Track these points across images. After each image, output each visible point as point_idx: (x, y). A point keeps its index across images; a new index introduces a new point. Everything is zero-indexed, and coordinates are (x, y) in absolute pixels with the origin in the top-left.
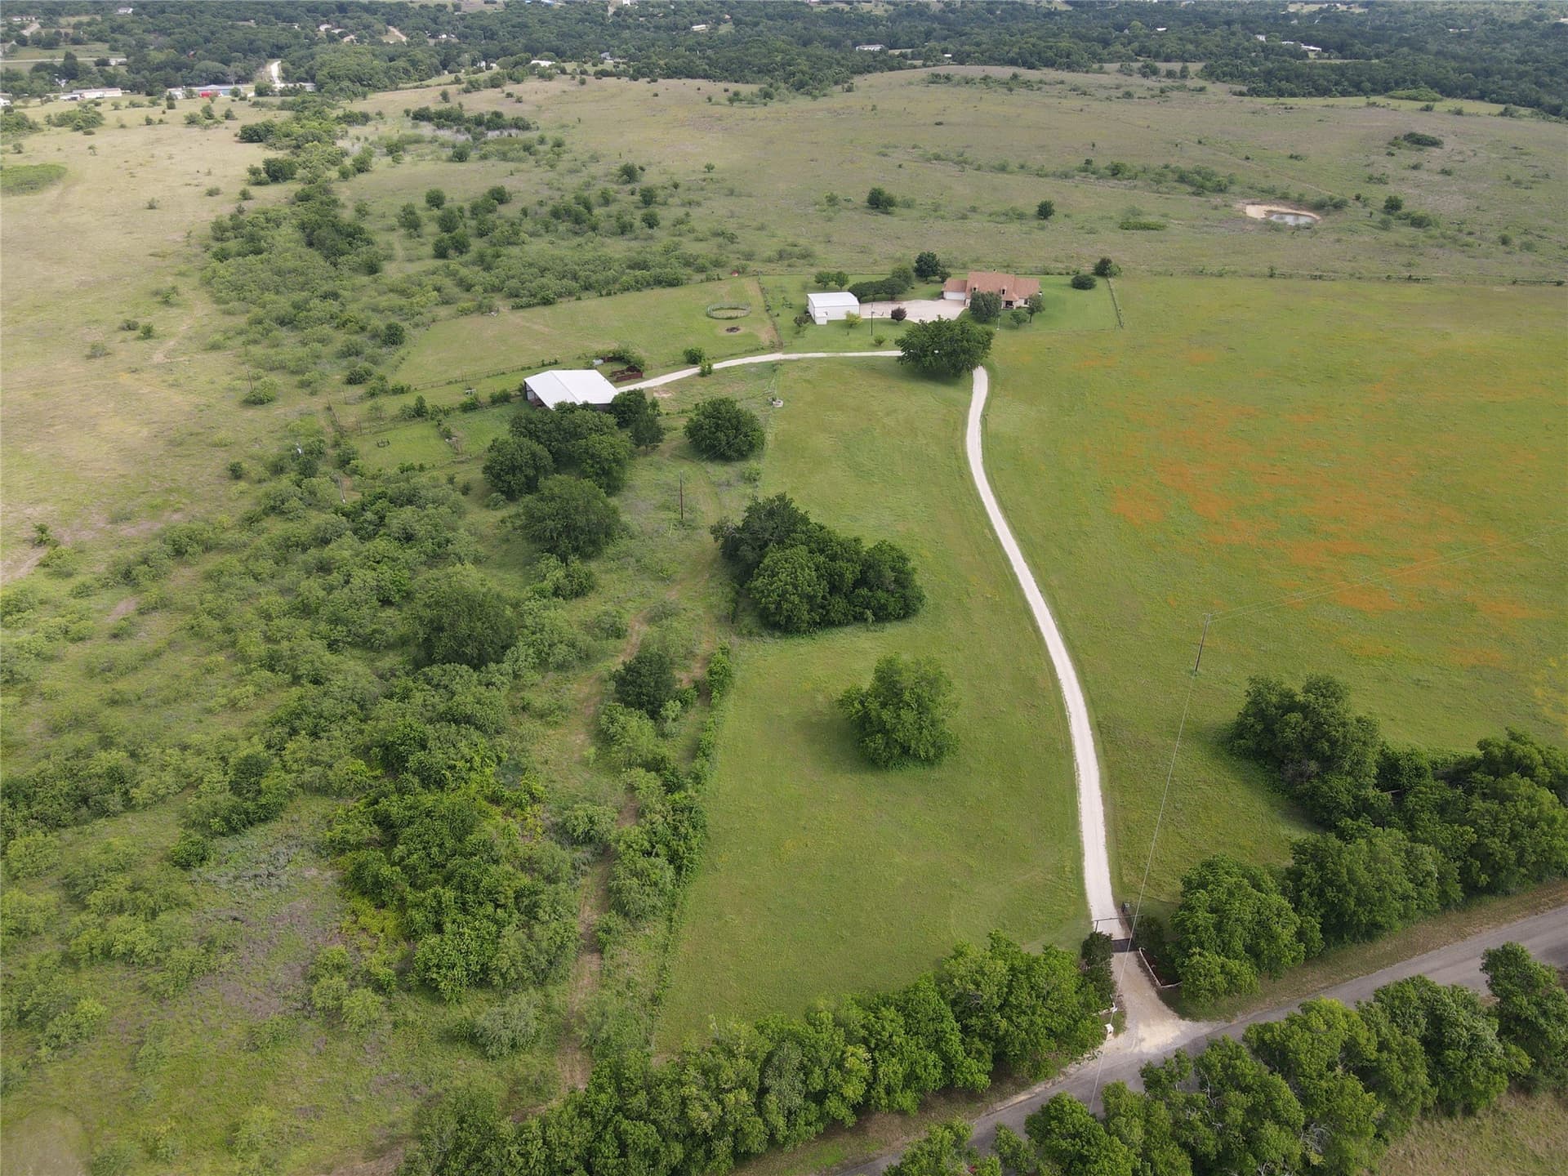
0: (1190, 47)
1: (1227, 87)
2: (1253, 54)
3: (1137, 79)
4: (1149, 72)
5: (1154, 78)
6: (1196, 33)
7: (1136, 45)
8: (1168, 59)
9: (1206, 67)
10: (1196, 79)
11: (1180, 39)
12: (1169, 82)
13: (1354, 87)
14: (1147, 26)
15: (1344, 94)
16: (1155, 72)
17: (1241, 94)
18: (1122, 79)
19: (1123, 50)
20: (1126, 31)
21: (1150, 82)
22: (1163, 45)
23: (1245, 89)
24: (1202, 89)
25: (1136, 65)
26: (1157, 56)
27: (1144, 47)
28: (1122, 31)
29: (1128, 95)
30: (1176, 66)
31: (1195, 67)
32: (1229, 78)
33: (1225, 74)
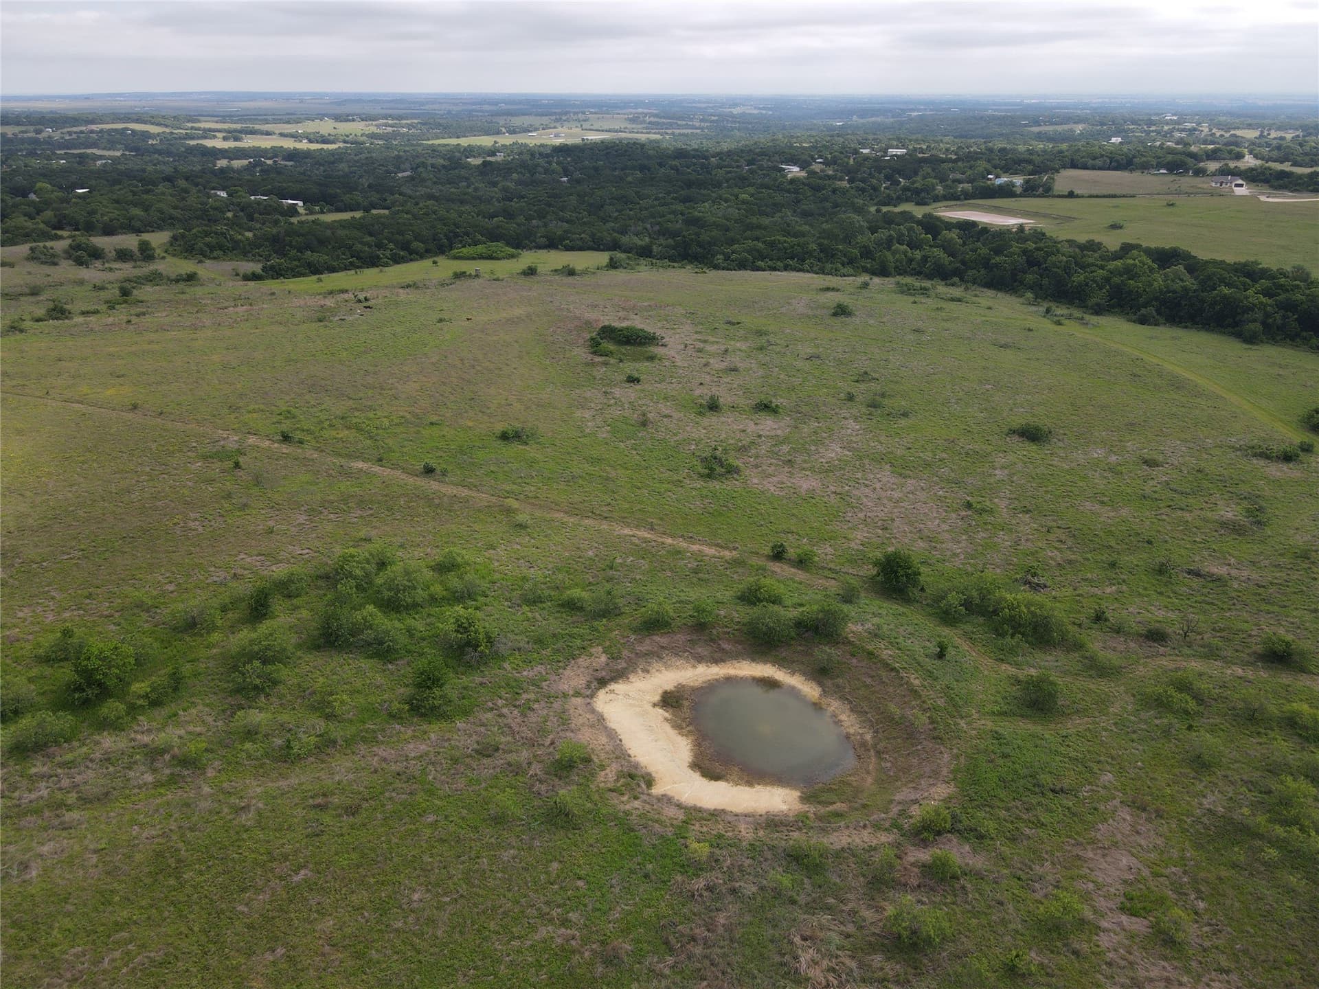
0: (136, 211)
1: (228, 266)
2: (230, 215)
3: (67, 270)
4: (85, 255)
5: (98, 264)
6: (134, 194)
7: (48, 214)
8: (109, 231)
9: (175, 238)
10: (169, 259)
11: (117, 202)
12: (126, 270)
13: (403, 249)
14: (61, 188)
15: (397, 260)
16: (96, 254)
17: (255, 277)
18: (39, 273)
19: (29, 224)
20: (33, 197)
21: (91, 274)
22: (94, 212)
23: (257, 267)
24: (191, 278)
25: (60, 246)
26: (90, 228)
27: (65, 216)
28: (25, 195)
29: (58, 312)
30: (129, 241)
31: (158, 239)
32: (220, 253)
33: (212, 249)
